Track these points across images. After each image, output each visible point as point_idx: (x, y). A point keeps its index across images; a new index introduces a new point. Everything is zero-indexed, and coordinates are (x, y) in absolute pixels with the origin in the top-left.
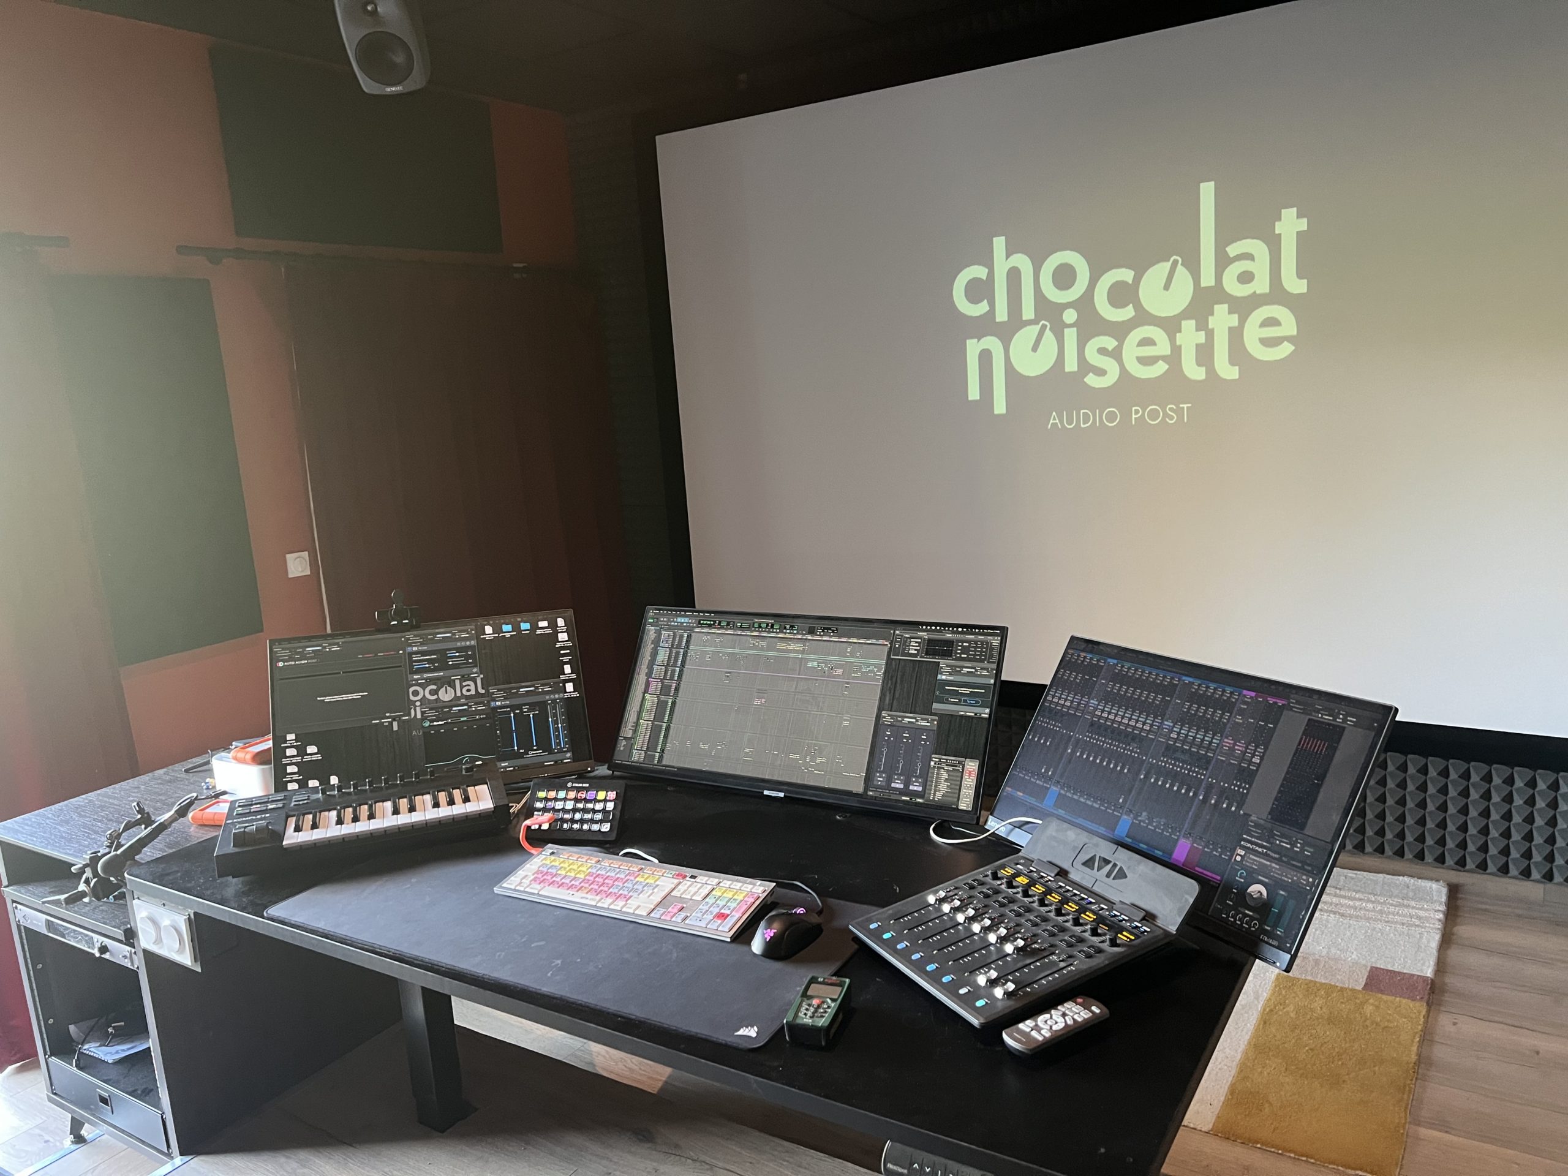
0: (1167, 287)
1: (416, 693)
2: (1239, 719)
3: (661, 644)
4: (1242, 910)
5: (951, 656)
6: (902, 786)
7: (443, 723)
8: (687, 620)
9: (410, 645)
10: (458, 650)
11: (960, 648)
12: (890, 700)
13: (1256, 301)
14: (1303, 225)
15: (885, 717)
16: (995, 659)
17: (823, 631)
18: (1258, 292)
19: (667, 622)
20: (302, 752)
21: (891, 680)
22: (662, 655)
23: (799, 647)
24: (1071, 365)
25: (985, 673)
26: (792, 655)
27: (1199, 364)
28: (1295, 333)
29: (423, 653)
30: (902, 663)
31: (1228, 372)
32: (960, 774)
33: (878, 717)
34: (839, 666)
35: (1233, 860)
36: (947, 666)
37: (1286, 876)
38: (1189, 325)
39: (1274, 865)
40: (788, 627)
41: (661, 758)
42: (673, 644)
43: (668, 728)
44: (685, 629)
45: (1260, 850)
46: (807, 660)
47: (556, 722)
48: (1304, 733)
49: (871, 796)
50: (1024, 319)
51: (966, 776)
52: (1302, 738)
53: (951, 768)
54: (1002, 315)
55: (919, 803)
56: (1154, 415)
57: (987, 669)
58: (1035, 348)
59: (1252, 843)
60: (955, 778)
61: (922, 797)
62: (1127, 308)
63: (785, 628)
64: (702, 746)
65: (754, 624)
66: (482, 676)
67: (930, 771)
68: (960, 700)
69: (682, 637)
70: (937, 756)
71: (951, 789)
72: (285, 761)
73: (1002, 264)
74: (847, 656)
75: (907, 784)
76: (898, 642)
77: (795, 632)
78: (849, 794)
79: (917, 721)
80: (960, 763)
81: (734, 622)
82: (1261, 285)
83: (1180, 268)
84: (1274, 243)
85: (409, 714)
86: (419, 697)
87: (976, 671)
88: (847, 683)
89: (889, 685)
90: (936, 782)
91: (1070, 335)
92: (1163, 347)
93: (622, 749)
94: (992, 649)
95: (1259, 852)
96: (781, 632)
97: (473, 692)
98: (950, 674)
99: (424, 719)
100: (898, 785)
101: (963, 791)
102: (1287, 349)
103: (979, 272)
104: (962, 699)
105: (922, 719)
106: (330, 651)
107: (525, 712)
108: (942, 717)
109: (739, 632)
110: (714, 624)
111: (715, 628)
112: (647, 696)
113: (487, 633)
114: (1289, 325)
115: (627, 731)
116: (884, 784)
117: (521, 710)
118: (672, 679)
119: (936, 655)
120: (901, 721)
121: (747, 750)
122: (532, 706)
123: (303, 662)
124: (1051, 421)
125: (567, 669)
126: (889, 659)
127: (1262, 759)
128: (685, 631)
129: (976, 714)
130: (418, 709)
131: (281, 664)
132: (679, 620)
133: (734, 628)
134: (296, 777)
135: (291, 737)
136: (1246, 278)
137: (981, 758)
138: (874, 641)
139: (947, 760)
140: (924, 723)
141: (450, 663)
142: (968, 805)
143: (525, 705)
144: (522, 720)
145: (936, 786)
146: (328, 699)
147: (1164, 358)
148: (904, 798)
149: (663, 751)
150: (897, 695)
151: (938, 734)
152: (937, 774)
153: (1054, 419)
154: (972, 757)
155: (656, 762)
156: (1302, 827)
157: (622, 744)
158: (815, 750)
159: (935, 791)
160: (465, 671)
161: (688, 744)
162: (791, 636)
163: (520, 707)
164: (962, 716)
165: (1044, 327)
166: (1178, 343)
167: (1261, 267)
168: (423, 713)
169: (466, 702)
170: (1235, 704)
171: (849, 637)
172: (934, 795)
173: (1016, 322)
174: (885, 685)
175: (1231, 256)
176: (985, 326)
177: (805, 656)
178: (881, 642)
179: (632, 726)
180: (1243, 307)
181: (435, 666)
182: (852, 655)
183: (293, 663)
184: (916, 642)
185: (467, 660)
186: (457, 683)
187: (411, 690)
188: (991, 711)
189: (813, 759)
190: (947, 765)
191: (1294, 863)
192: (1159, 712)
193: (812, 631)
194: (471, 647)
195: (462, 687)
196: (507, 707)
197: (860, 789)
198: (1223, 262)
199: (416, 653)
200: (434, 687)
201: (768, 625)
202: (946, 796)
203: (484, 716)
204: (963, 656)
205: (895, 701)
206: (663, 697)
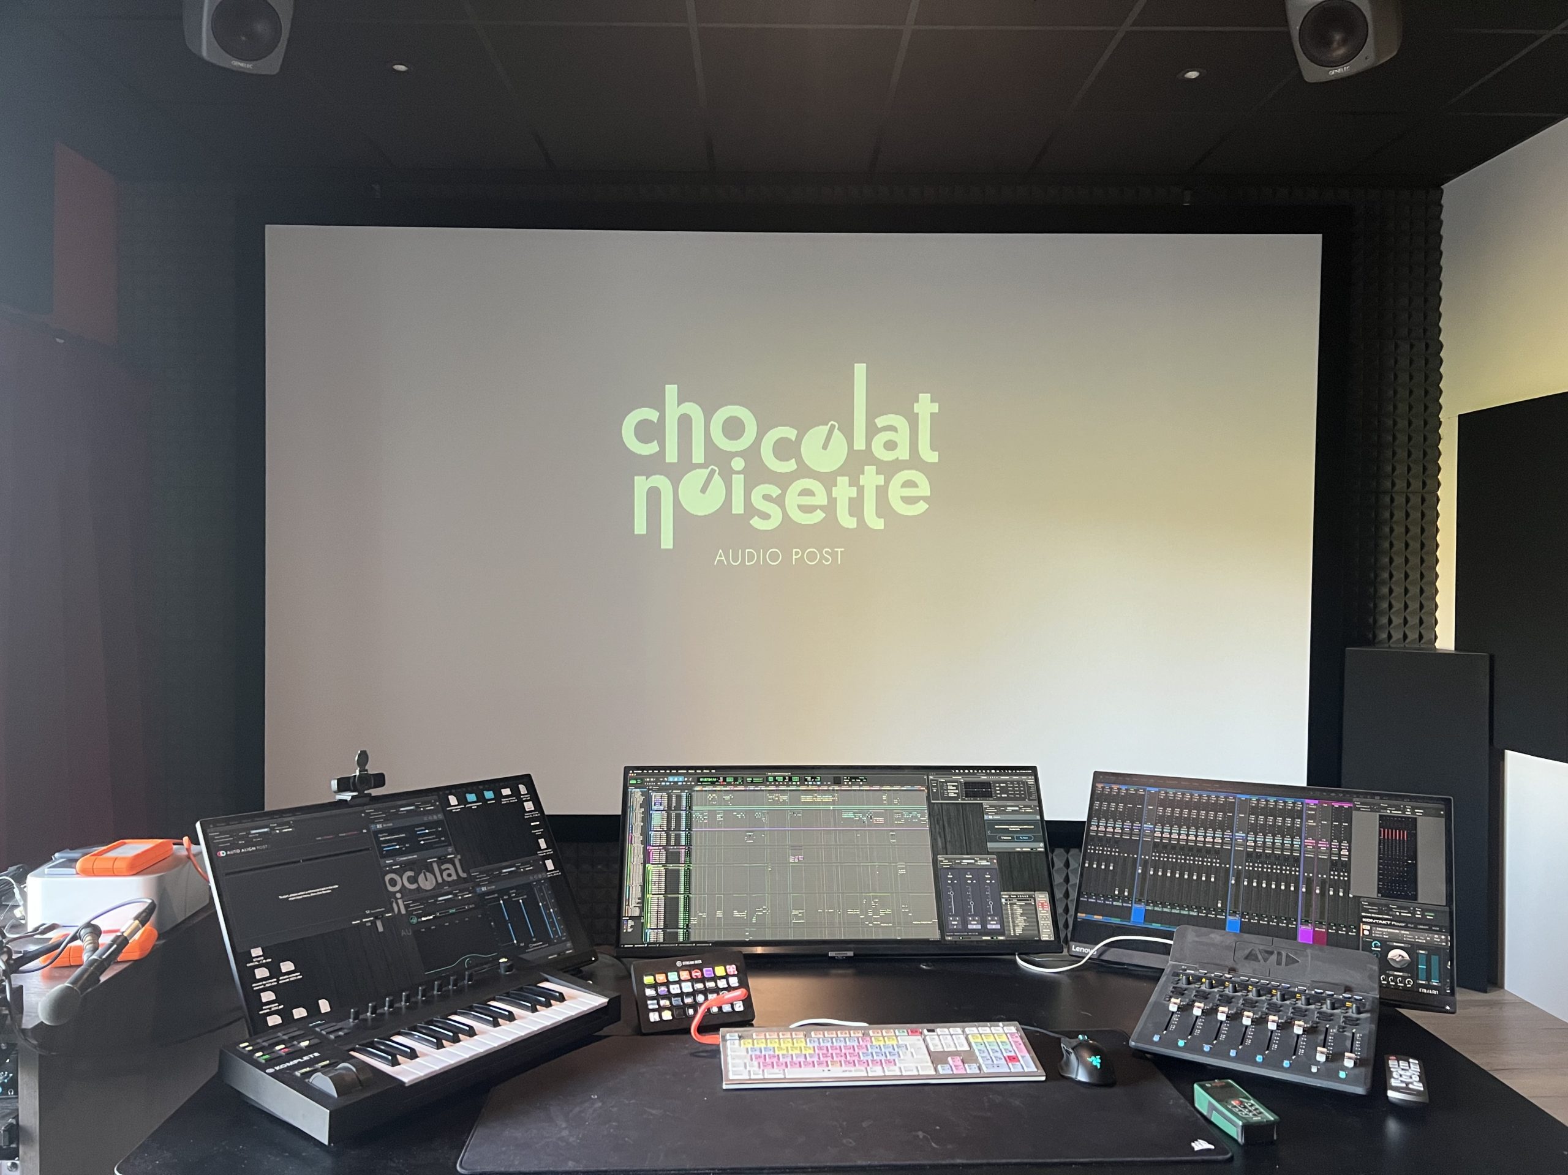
0: (825, 447)
1: (393, 883)
2: (1311, 823)
3: (654, 808)
4: (1391, 973)
5: (992, 797)
6: (979, 927)
7: (431, 917)
8: (681, 778)
9: (373, 822)
10: (427, 825)
11: (998, 788)
12: (942, 843)
13: (897, 466)
14: (935, 408)
15: (942, 861)
16: (1034, 796)
17: (850, 780)
18: (900, 458)
19: (656, 782)
20: (275, 972)
21: (938, 823)
22: (658, 819)
23: (828, 798)
24: (738, 508)
25: (1029, 810)
26: (822, 807)
27: (851, 515)
28: (929, 494)
29: (391, 832)
30: (945, 807)
31: (877, 524)
32: (1034, 908)
33: (935, 861)
34: (878, 815)
35: (1361, 935)
36: (991, 806)
37: (1418, 939)
38: (843, 481)
39: (1403, 932)
40: (809, 779)
41: (687, 934)
42: (669, 807)
43: (688, 900)
44: (682, 788)
45: (1384, 922)
46: (840, 811)
47: (546, 907)
48: (1380, 827)
49: (949, 941)
50: (694, 462)
51: (1039, 909)
52: (1380, 831)
53: (1023, 903)
54: (672, 456)
55: (1001, 941)
56: (811, 557)
57: (1030, 806)
58: (704, 490)
59: (1373, 918)
60: (1030, 912)
61: (1003, 934)
62: (789, 462)
63: (806, 780)
64: (736, 914)
65: (767, 778)
66: (459, 857)
67: (1004, 908)
68: (1013, 838)
69: (679, 798)
70: (1006, 893)
71: (1028, 922)
72: (256, 986)
73: (673, 410)
74: (885, 804)
75: (984, 923)
76: (934, 787)
77: (819, 783)
78: (926, 942)
79: (976, 861)
80: (1030, 896)
81: (743, 778)
82: (903, 453)
83: (836, 432)
84: (913, 421)
85: (392, 910)
86: (398, 888)
87: (1020, 808)
88: (892, 831)
89: (937, 830)
90: (1013, 918)
91: (738, 481)
92: (821, 499)
93: (630, 930)
94: (1029, 787)
95: (1384, 924)
96: (802, 784)
97: (454, 877)
98: (996, 814)
99: (409, 914)
100: (974, 925)
101: (1041, 922)
102: (922, 506)
103: (653, 415)
104: (1015, 837)
105: (981, 859)
106: (281, 833)
107: (514, 897)
108: (1000, 855)
109: (752, 788)
110: (717, 781)
111: (720, 785)
112: (649, 867)
113: (452, 804)
114: (924, 488)
115: (631, 909)
116: (960, 927)
117: (509, 895)
118: (678, 843)
119: (977, 797)
120: (960, 863)
121: (795, 912)
122: (520, 889)
123: (250, 849)
124: (718, 558)
125: (542, 843)
126: (930, 806)
127: (1349, 851)
128: (682, 790)
129: (1032, 849)
130: (400, 901)
131: (222, 854)
132: (671, 779)
133: (744, 782)
134: (275, 1007)
135: (257, 952)
136: (890, 446)
137: (1049, 889)
138: (909, 787)
139: (1017, 895)
140: (984, 863)
141: (422, 842)
142: (1049, 935)
143: (512, 888)
144: (512, 905)
145: (1013, 922)
146: (292, 897)
147: (822, 508)
148: (984, 938)
149: (688, 925)
150: (948, 839)
151: (1001, 871)
152: (1012, 910)
153: (720, 556)
154: (1041, 889)
155: (681, 939)
156: (1415, 898)
157: (628, 926)
158: (875, 902)
159: (1014, 926)
160: (440, 852)
161: (719, 914)
162: (815, 788)
163: (506, 891)
164: (1018, 852)
165: (712, 472)
166: (834, 496)
167: (902, 438)
168: (407, 907)
169: (450, 889)
170: (1301, 811)
171: (882, 785)
172: (1014, 930)
173: (685, 465)
174: (933, 830)
175: (879, 427)
176: (654, 465)
177: (837, 807)
178: (917, 787)
179: (638, 903)
180: (889, 469)
181: (406, 847)
182: (890, 803)
183: (238, 851)
184: (953, 786)
185: (439, 838)
186: (435, 866)
187: (388, 878)
188: (1045, 845)
189: (876, 912)
190: (1018, 900)
191: (1421, 927)
192: (1226, 825)
193: (837, 781)
194: (438, 823)
195: (441, 871)
196: (492, 892)
197: (936, 935)
198: (872, 431)
199: (381, 831)
200: (410, 873)
201: (784, 778)
202: (1027, 930)
203: (473, 906)
204: (1003, 796)
205: (948, 844)
206: (671, 866)
